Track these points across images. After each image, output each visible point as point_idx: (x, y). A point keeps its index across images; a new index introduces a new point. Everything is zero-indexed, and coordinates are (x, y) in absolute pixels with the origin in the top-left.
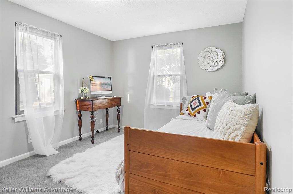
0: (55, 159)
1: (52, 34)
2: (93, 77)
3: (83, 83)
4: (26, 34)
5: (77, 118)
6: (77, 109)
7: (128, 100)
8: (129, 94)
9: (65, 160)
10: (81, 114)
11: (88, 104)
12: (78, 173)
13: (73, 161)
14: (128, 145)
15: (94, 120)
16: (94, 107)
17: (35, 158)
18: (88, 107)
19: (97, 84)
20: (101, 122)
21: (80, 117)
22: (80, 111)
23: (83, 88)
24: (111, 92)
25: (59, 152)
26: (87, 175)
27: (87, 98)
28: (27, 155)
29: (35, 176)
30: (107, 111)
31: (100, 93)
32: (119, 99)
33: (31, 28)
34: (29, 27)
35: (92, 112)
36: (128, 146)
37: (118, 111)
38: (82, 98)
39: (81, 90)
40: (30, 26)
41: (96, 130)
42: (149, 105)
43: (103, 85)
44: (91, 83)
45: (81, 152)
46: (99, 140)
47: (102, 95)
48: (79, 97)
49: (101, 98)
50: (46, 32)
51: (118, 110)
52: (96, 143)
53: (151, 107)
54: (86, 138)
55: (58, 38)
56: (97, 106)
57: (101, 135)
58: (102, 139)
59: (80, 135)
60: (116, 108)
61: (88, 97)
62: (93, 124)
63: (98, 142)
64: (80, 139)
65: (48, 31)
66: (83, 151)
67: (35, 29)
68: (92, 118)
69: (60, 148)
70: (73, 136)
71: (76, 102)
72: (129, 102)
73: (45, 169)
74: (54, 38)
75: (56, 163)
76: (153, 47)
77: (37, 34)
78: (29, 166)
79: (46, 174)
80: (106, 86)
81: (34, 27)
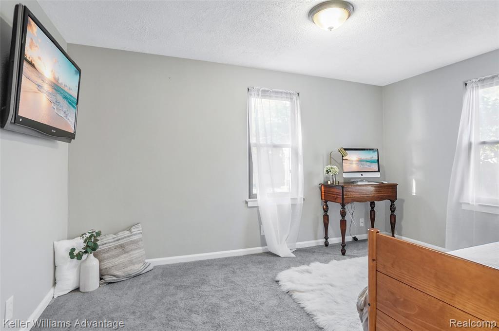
0: (289, 263)
1: (287, 93)
2: (345, 149)
3: (331, 159)
4: (258, 99)
5: (322, 213)
6: (322, 199)
7: (414, 191)
8: (416, 180)
9: (298, 266)
10: (327, 206)
11: (337, 192)
12: (311, 288)
13: (309, 272)
14: (373, 260)
15: (345, 219)
16: (346, 198)
17: (268, 256)
18: (337, 197)
19: (352, 161)
20: (362, 225)
21: (326, 211)
22: (326, 202)
23: (329, 166)
24: (378, 175)
25: (294, 256)
26: (322, 294)
27: (337, 182)
28: (259, 249)
29: (264, 276)
30: (373, 206)
31: (358, 175)
32: (393, 187)
33: (264, 91)
34: (261, 90)
35: (343, 205)
36: (375, 262)
37: (392, 209)
38: (329, 183)
39: (327, 171)
40: (263, 88)
41: (353, 236)
42: (459, 204)
43: (362, 163)
44: (343, 159)
45: (323, 263)
46: (355, 251)
47: (362, 180)
48: (325, 181)
49: (359, 183)
50: (280, 92)
51: (391, 206)
52: (349, 256)
53: (464, 207)
54: (335, 246)
55: (294, 97)
56: (351, 196)
57: (361, 245)
58: (360, 252)
59: (326, 238)
60: (388, 202)
61: (339, 182)
62: (343, 223)
63: (352, 254)
64: (326, 244)
65: (282, 90)
66: (326, 262)
67: (268, 91)
68: (343, 214)
69: (298, 251)
70: (316, 239)
71: (321, 188)
72: (414, 194)
73: (275, 271)
74: (290, 98)
75: (289, 268)
76: (466, 85)
77: (270, 96)
78: (260, 263)
79: (275, 277)
80: (368, 164)
81: (267, 89)
